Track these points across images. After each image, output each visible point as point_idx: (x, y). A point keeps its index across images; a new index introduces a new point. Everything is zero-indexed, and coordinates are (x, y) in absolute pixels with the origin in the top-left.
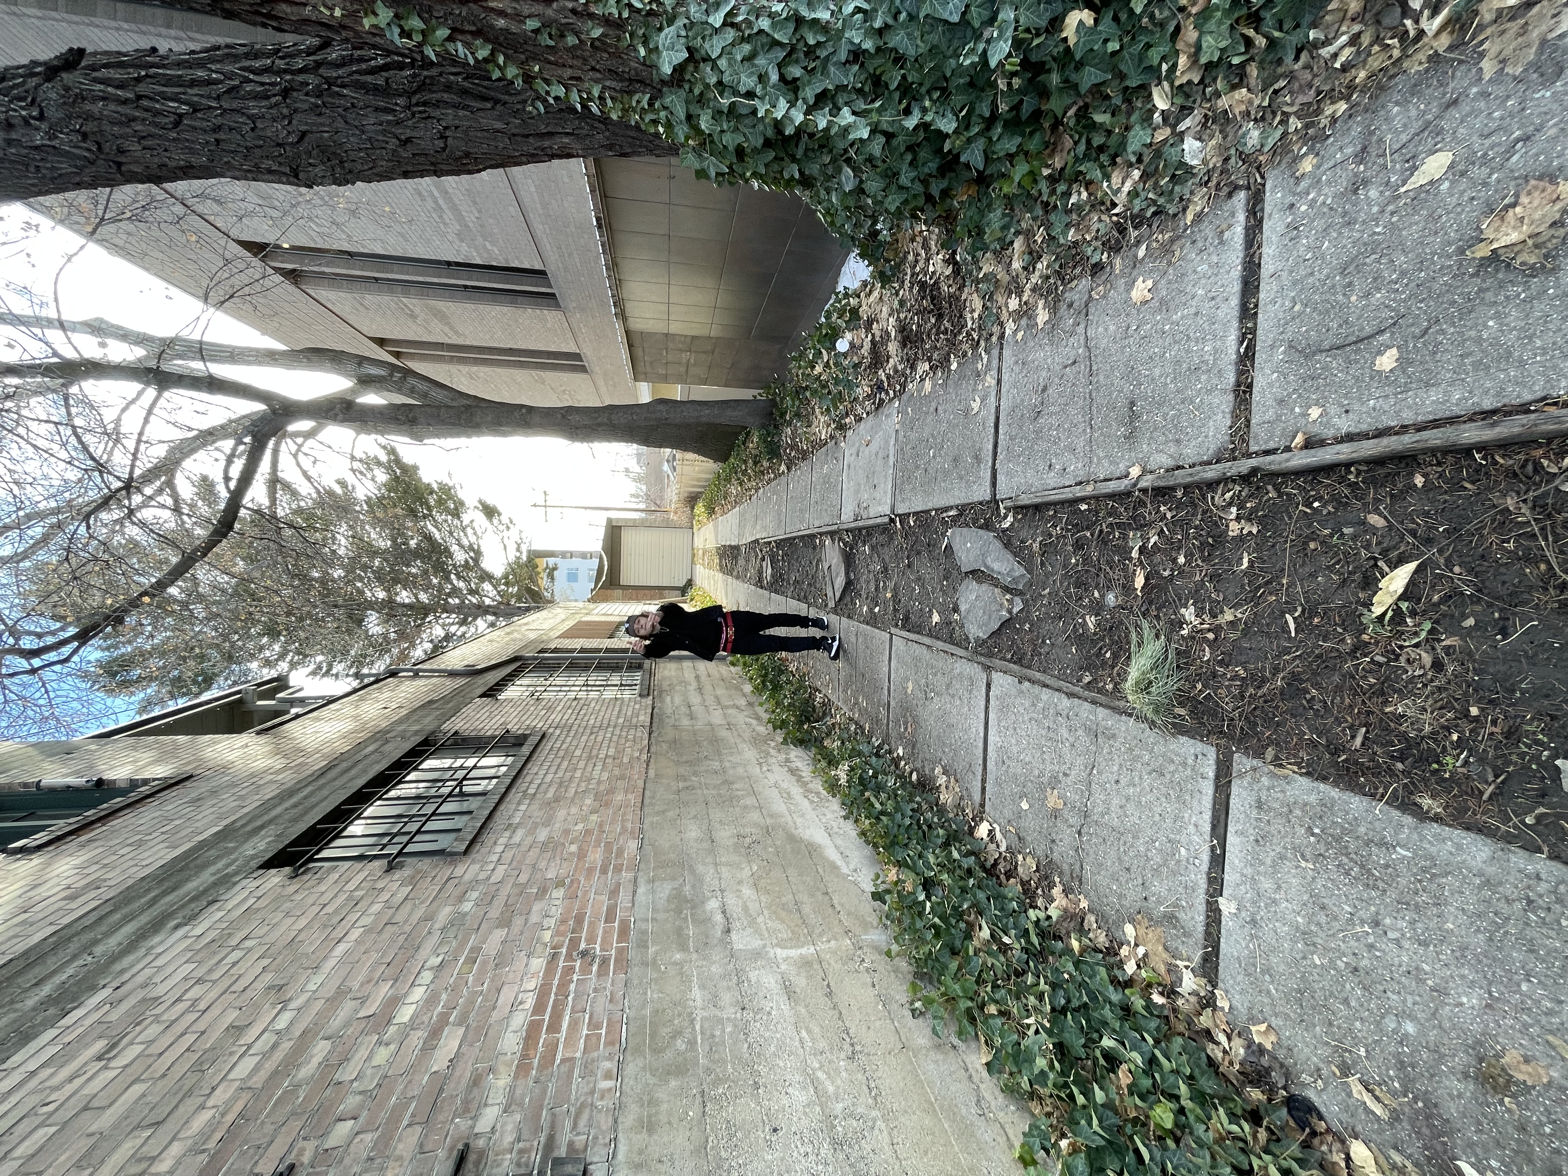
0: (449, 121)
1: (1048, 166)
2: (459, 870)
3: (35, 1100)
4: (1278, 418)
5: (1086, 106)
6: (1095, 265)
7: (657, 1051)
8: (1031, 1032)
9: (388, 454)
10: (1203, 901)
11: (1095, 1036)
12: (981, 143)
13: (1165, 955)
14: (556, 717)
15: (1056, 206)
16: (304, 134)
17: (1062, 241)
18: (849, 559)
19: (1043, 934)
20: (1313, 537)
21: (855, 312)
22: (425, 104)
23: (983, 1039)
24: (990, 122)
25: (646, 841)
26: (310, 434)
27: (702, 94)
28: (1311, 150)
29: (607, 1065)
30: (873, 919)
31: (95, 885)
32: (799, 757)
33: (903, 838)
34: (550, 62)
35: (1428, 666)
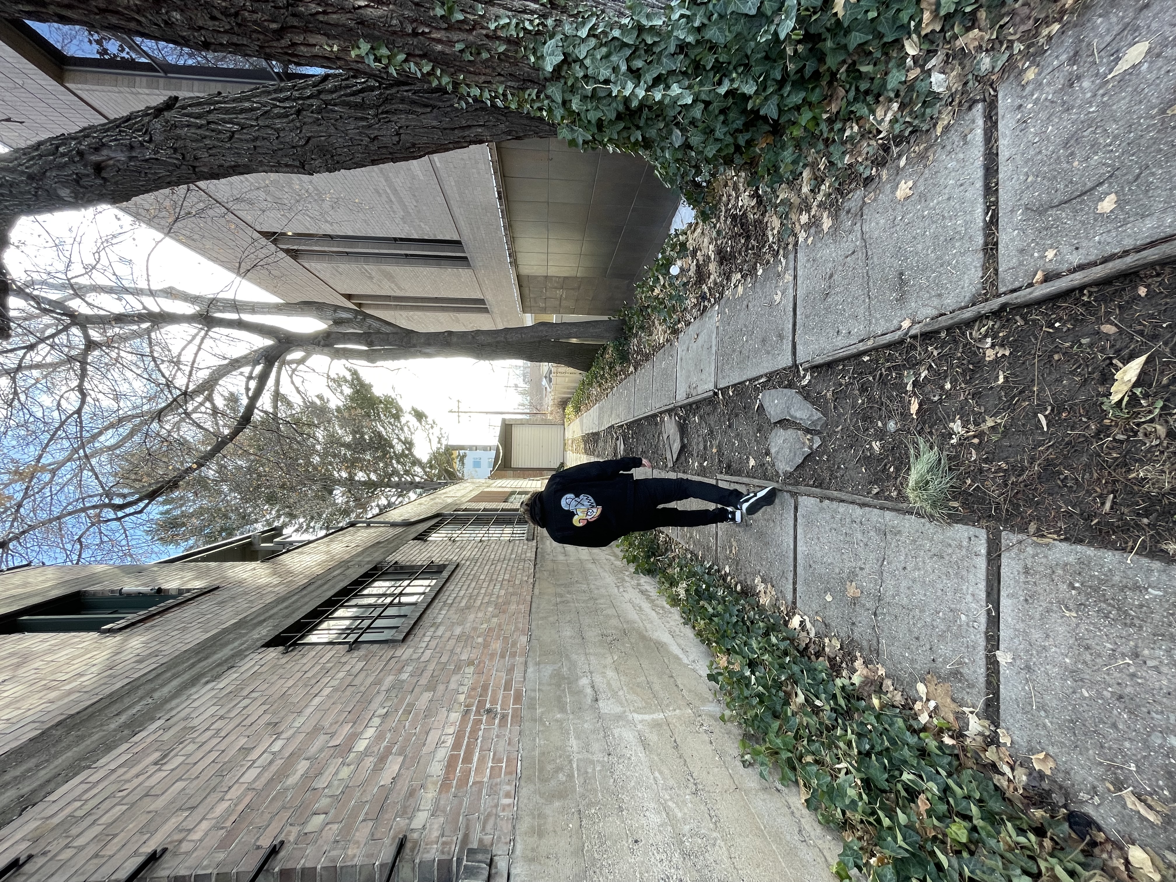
0: (402, 122)
1: (826, 112)
2: (399, 653)
3: (114, 787)
4: (1021, 264)
5: (854, 63)
6: (867, 178)
7: (544, 780)
8: (842, 775)
9: (352, 374)
10: (983, 656)
11: (897, 773)
12: (775, 99)
13: (953, 706)
14: (466, 553)
15: (834, 141)
16: (309, 139)
17: (840, 165)
18: (683, 429)
19: (848, 698)
20: (1057, 350)
21: (683, 245)
22: (387, 112)
23: (801, 783)
24: (781, 84)
25: (533, 637)
26: (302, 361)
27: (573, 85)
28: (1032, 63)
29: (507, 788)
30: (710, 696)
31: (155, 654)
32: (647, 583)
33: (731, 632)
34: (470, 72)
35: (1163, 436)
